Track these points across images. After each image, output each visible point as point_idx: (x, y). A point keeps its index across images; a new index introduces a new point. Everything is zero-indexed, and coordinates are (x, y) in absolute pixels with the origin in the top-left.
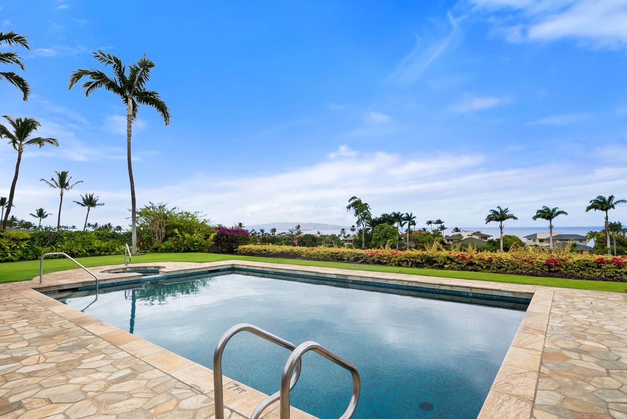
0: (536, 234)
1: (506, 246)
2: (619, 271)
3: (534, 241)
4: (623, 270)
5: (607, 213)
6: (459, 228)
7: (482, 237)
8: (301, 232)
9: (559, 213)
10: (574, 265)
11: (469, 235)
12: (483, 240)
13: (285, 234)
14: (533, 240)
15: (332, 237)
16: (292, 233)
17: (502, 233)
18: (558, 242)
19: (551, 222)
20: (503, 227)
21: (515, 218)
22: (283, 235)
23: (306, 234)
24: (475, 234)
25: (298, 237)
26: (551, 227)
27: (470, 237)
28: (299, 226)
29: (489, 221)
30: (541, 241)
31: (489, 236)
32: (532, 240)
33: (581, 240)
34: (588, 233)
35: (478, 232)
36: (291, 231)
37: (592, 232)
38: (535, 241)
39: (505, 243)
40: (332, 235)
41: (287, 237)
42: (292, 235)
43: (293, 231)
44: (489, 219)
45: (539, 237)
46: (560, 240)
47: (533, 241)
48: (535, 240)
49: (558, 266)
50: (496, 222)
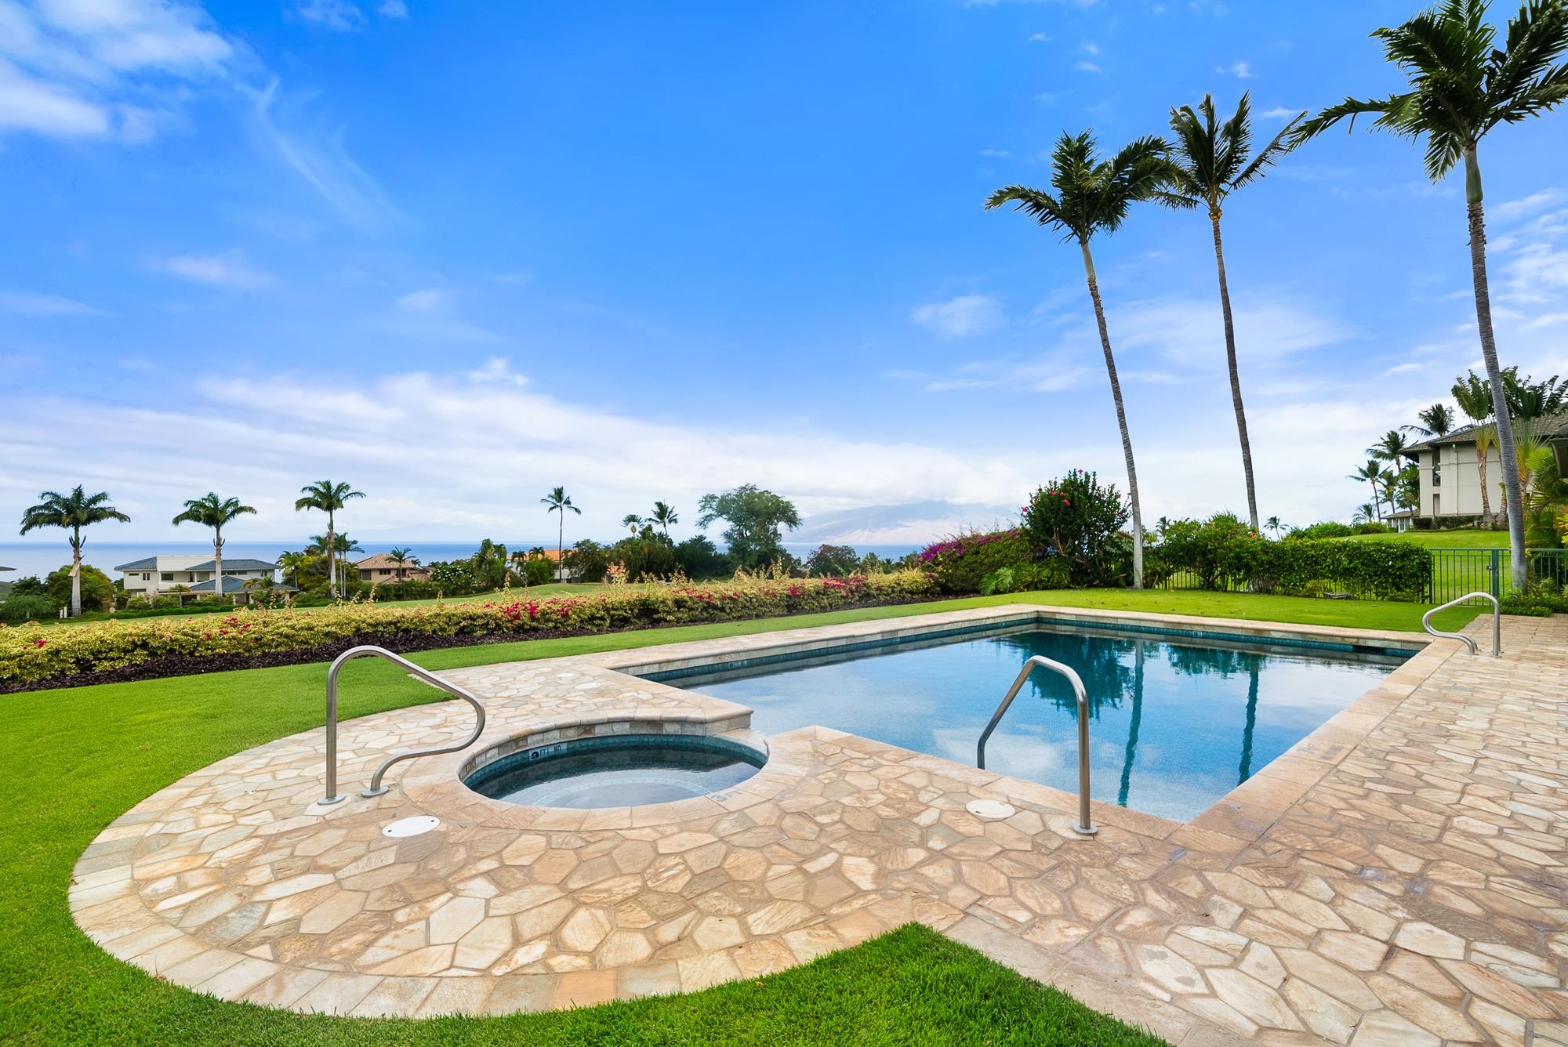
0: (155, 558)
1: (90, 595)
3: (146, 577)
5: (331, 514)
9: (242, 509)
14: (144, 575)
17: (79, 559)
19: (218, 531)
20: (81, 541)
21: (123, 518)
26: (219, 544)
29: (32, 525)
30: (168, 576)
32: (141, 575)
33: (265, 572)
34: (282, 556)
37: (288, 553)
38: (148, 579)
39: (87, 586)
44: (34, 519)
45: (165, 565)
47: (144, 579)
48: (148, 575)
50: (57, 528)
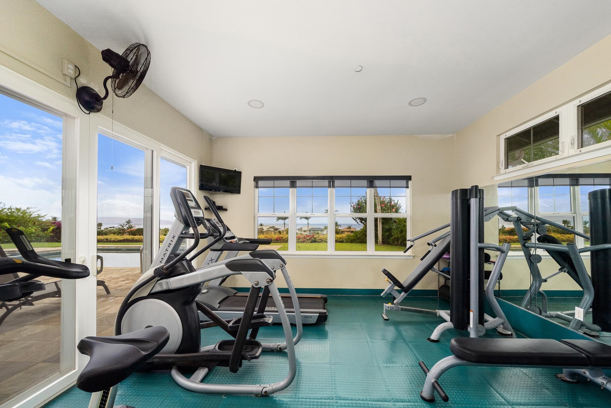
0: (302, 228)
2: (299, 241)
3: (301, 231)
4: (300, 240)
6: (263, 223)
7: (275, 229)
8: (132, 226)
10: (286, 239)
11: (267, 229)
12: (275, 231)
13: (114, 228)
15: (165, 230)
16: (123, 227)
17: (285, 227)
18: (312, 232)
19: (308, 221)
20: (285, 223)
22: (112, 229)
23: (139, 228)
24: (271, 227)
25: (130, 231)
26: (308, 224)
27: (268, 229)
28: (129, 221)
29: (278, 220)
30: (305, 231)
31: (279, 229)
33: (321, 231)
34: (324, 227)
35: (273, 227)
36: (121, 225)
40: (165, 229)
41: (116, 231)
42: (123, 229)
43: (124, 225)
45: (304, 229)
46: (313, 231)
49: (280, 240)
50: (282, 220)
